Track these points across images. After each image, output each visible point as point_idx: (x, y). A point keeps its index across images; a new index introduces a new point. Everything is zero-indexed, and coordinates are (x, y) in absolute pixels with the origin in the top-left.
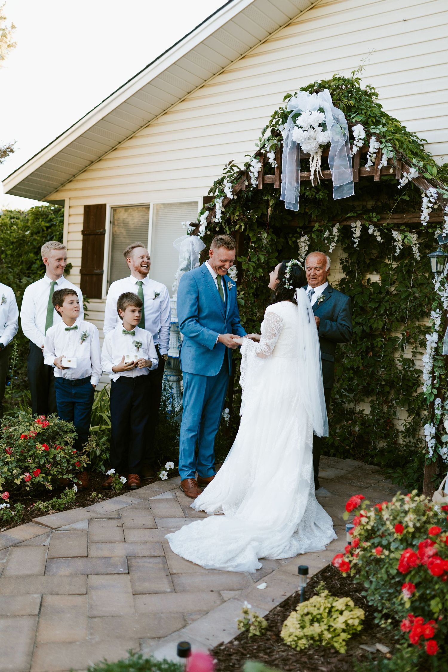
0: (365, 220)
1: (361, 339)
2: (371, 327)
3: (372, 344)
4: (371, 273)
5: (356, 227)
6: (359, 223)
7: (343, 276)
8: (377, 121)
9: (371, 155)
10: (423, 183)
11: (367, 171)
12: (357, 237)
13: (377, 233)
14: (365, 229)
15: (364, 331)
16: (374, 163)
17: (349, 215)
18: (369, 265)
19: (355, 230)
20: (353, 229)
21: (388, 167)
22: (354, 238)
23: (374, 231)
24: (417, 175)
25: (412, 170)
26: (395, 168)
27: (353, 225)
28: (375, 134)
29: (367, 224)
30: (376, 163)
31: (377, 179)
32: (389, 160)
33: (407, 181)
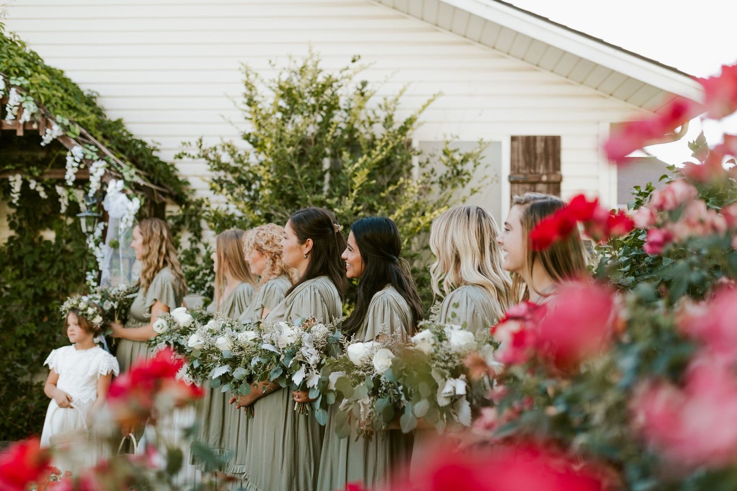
0: (25, 173)
1: (34, 302)
2: (44, 289)
3: (47, 308)
4: (44, 229)
5: (15, 181)
6: (18, 177)
7: (12, 233)
8: (20, 71)
9: (11, 107)
10: (69, 142)
11: (9, 125)
12: (17, 193)
13: (40, 189)
14: (25, 184)
15: (36, 294)
16: (16, 116)
17: (7, 167)
18: (41, 222)
19: (14, 185)
20: (12, 184)
21: (32, 122)
22: (13, 193)
23: (36, 186)
24: (61, 133)
25: (56, 127)
26: (38, 123)
27: (11, 178)
28: (14, 86)
29: (28, 178)
30: (18, 117)
31: (20, 133)
32: (33, 115)
33: (51, 139)
